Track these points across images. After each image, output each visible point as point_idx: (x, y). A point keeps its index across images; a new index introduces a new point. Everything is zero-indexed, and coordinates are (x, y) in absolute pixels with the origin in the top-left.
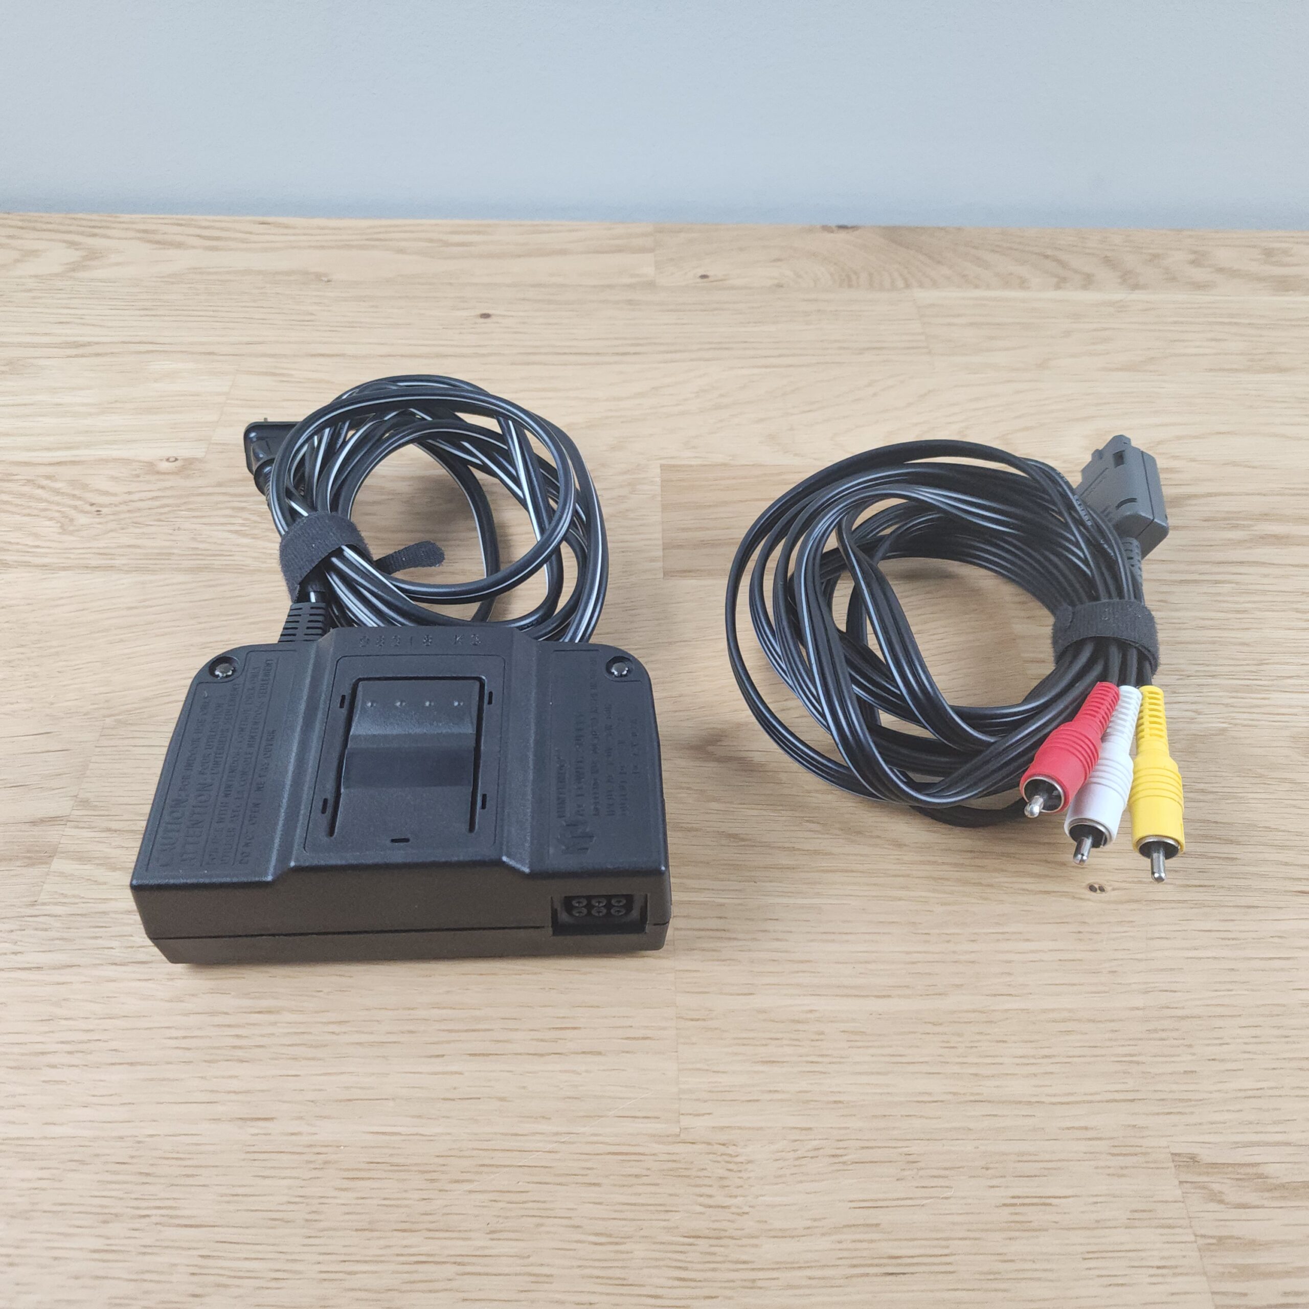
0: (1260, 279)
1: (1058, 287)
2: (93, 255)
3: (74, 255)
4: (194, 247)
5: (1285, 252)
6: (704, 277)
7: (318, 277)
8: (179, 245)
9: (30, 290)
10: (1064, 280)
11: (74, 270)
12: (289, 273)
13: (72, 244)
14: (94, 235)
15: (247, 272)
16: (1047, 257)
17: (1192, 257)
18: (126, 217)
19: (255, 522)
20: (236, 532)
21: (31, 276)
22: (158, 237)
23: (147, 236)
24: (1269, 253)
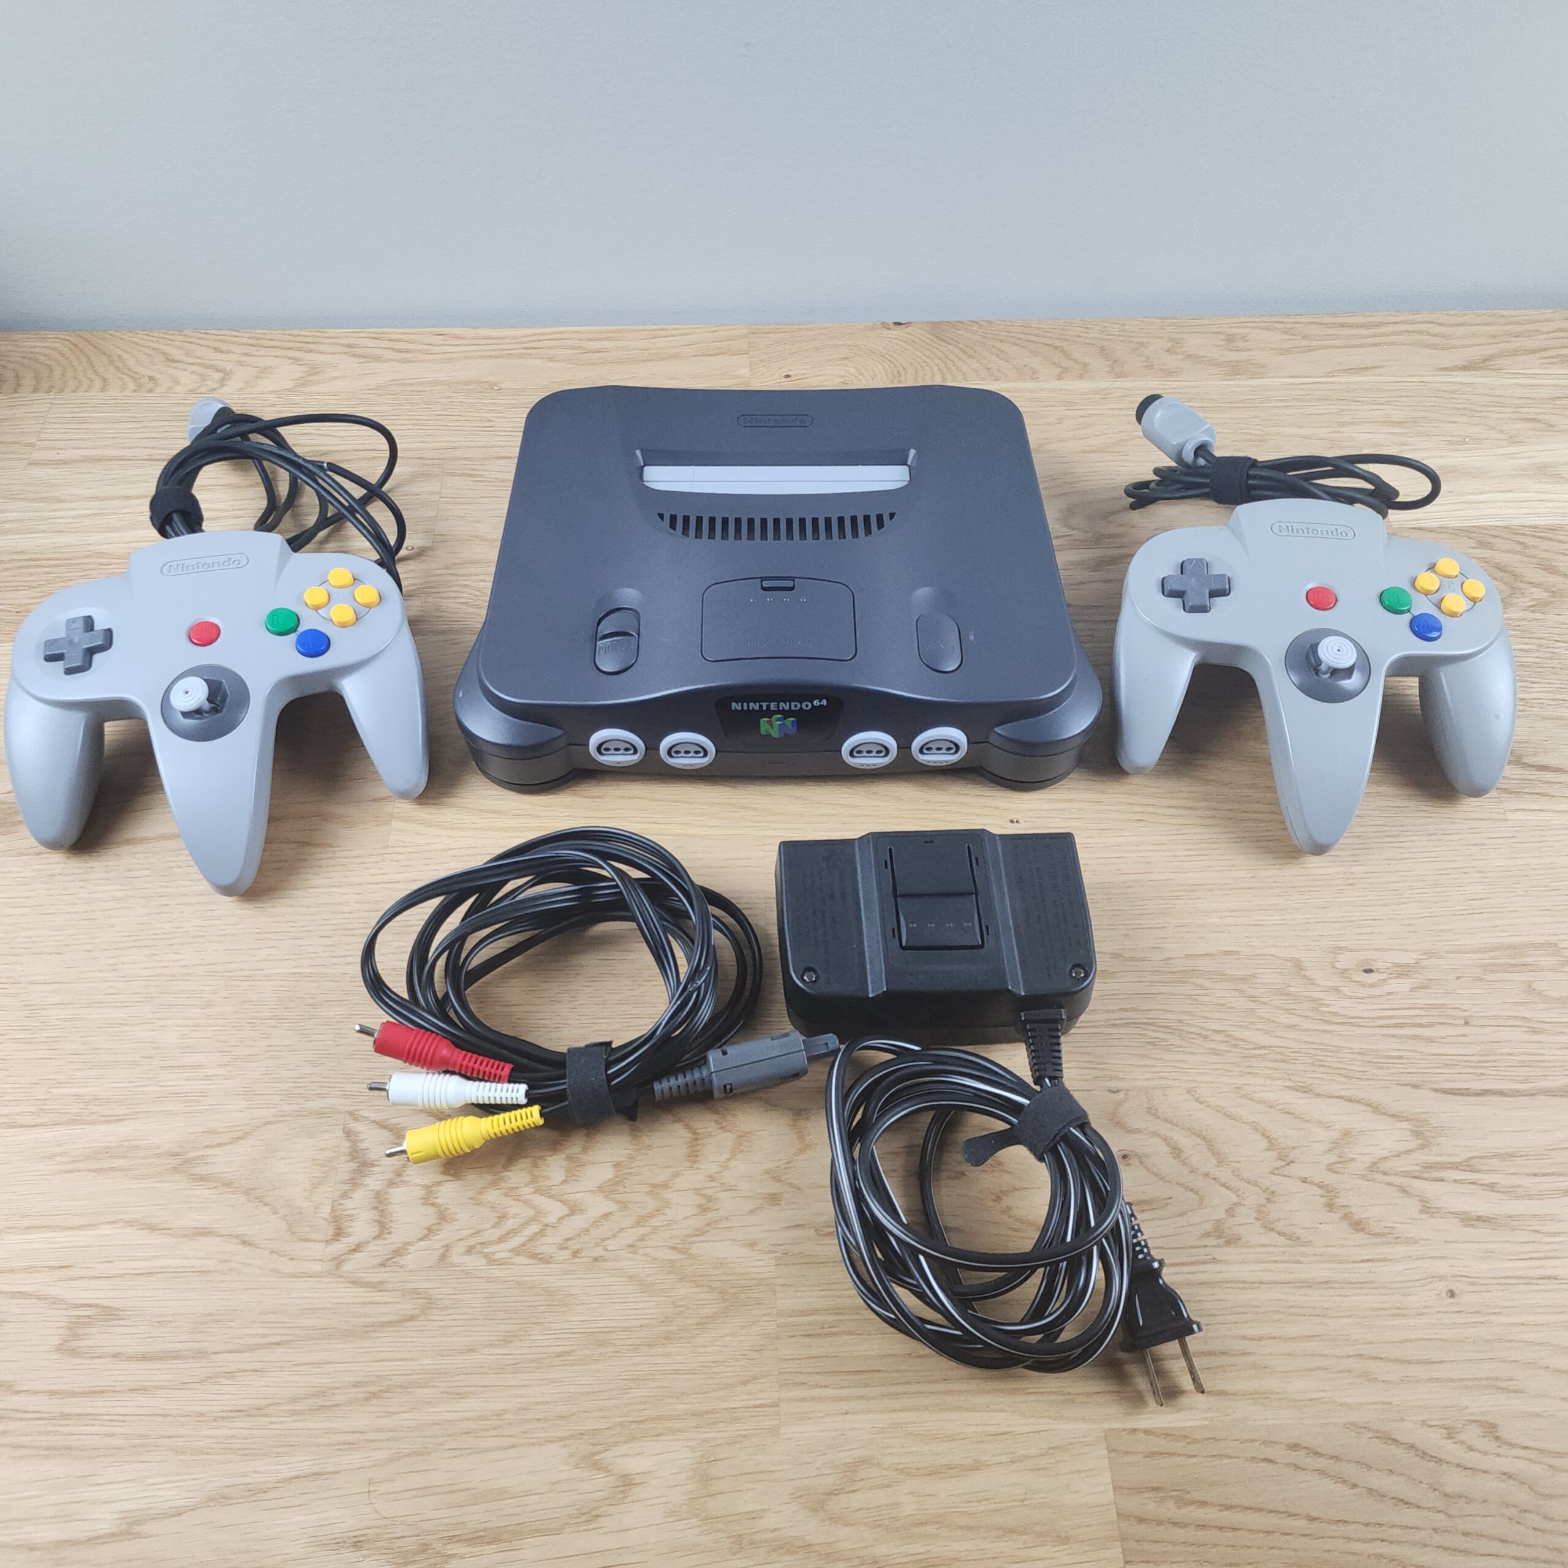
0: (1217, 364)
1: (1059, 377)
2: (314, 371)
3: (298, 371)
4: (390, 360)
5: (1244, 338)
6: (788, 376)
7: (491, 385)
8: (378, 359)
9: (274, 405)
10: (1065, 369)
11: (302, 385)
12: (468, 383)
13: (296, 360)
14: (311, 351)
15: (436, 383)
16: (1056, 348)
17: (1170, 344)
18: (332, 332)
19: (476, 596)
20: (465, 603)
21: (272, 392)
22: (360, 351)
23: (350, 349)
24: (1230, 339)
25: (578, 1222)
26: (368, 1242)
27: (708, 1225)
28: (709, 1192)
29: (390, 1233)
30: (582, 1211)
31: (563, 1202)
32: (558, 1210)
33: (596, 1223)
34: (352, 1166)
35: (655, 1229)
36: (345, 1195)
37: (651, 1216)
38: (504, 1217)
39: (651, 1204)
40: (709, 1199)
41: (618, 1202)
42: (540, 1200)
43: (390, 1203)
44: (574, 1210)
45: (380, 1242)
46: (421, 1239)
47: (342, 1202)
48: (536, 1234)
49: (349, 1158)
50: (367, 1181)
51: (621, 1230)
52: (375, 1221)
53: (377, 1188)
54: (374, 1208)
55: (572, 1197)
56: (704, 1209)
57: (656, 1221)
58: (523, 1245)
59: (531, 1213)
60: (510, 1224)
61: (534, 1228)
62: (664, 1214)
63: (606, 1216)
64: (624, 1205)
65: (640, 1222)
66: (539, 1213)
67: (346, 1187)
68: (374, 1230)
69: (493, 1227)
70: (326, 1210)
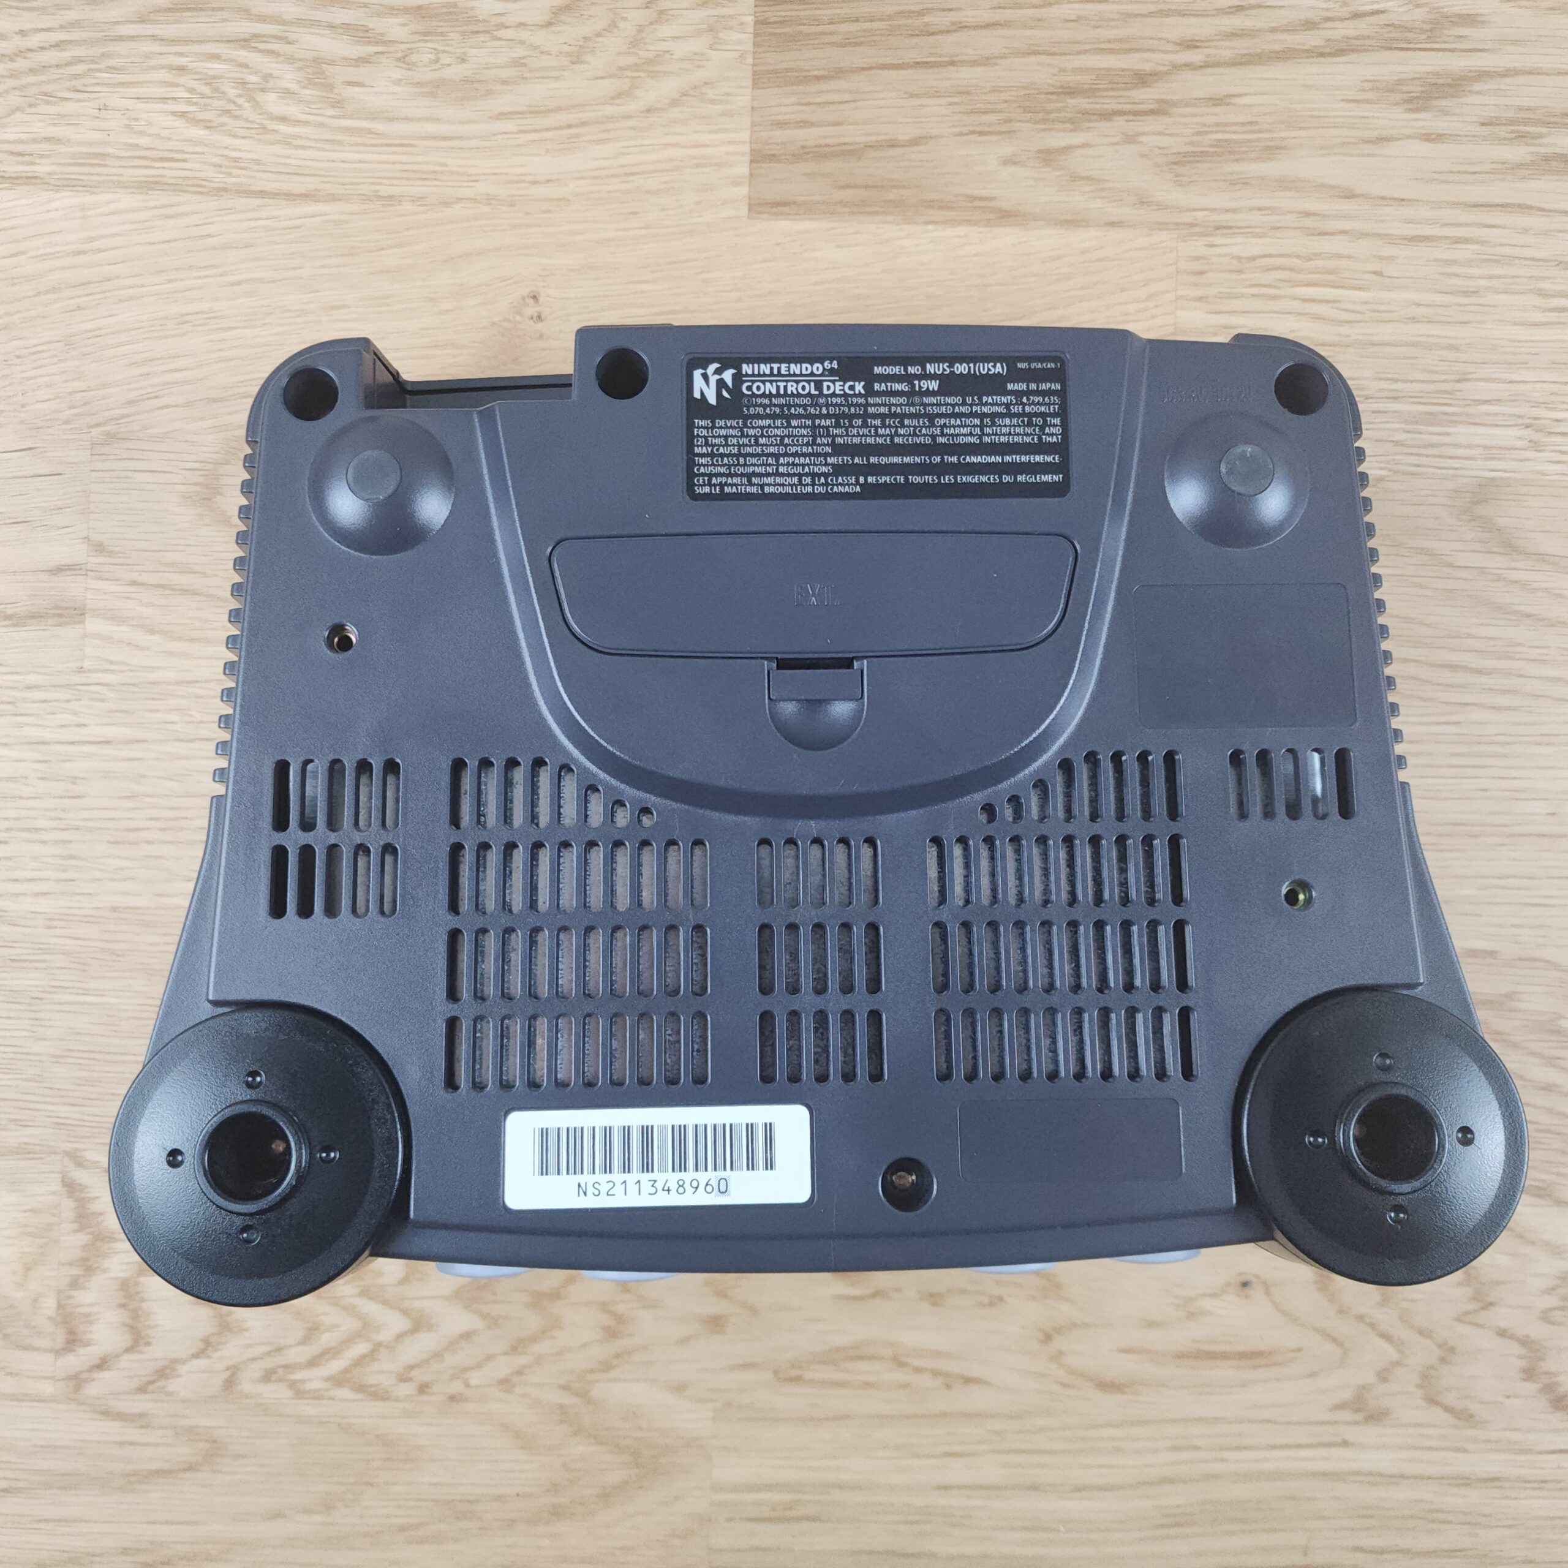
25: (424, 1343)
26: (117, 1356)
27: (618, 1356)
28: (620, 1308)
29: (148, 1344)
30: (430, 1327)
31: (405, 1312)
32: (393, 1323)
33: (452, 1346)
34: (82, 1238)
35: (539, 1360)
36: (75, 1284)
37: (533, 1339)
38: (316, 1329)
39: (533, 1322)
40: (620, 1319)
41: (484, 1316)
42: (368, 1307)
43: (143, 1300)
44: (419, 1323)
45: (134, 1356)
46: (195, 1356)
47: (72, 1293)
48: (364, 1356)
49: (75, 1226)
50: (106, 1263)
51: (490, 1358)
52: (124, 1325)
53: (123, 1275)
54: (123, 1306)
55: (417, 1304)
56: (611, 1334)
57: (538, 1348)
58: (346, 1371)
59: (354, 1325)
60: (326, 1340)
61: (361, 1348)
62: (554, 1338)
63: (467, 1336)
64: (493, 1322)
65: (516, 1348)
66: (366, 1328)
67: (75, 1271)
68: (126, 1340)
69: (302, 1343)
70: (49, 1305)
